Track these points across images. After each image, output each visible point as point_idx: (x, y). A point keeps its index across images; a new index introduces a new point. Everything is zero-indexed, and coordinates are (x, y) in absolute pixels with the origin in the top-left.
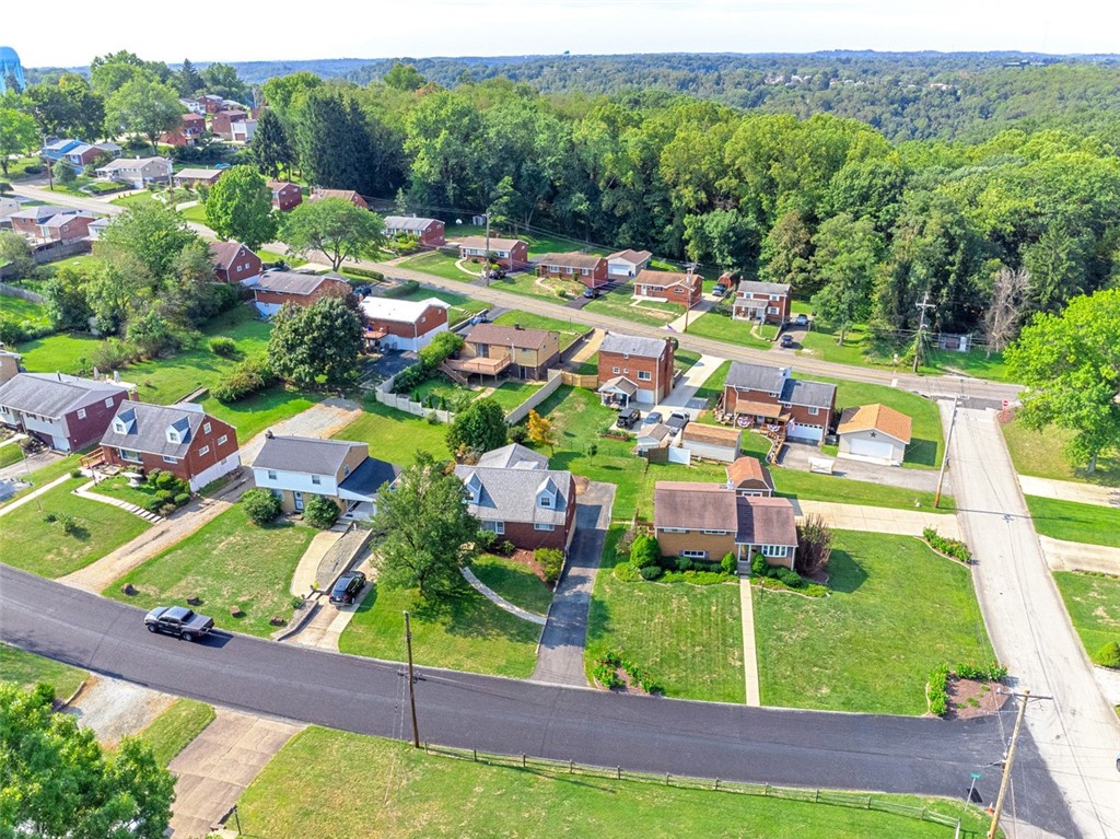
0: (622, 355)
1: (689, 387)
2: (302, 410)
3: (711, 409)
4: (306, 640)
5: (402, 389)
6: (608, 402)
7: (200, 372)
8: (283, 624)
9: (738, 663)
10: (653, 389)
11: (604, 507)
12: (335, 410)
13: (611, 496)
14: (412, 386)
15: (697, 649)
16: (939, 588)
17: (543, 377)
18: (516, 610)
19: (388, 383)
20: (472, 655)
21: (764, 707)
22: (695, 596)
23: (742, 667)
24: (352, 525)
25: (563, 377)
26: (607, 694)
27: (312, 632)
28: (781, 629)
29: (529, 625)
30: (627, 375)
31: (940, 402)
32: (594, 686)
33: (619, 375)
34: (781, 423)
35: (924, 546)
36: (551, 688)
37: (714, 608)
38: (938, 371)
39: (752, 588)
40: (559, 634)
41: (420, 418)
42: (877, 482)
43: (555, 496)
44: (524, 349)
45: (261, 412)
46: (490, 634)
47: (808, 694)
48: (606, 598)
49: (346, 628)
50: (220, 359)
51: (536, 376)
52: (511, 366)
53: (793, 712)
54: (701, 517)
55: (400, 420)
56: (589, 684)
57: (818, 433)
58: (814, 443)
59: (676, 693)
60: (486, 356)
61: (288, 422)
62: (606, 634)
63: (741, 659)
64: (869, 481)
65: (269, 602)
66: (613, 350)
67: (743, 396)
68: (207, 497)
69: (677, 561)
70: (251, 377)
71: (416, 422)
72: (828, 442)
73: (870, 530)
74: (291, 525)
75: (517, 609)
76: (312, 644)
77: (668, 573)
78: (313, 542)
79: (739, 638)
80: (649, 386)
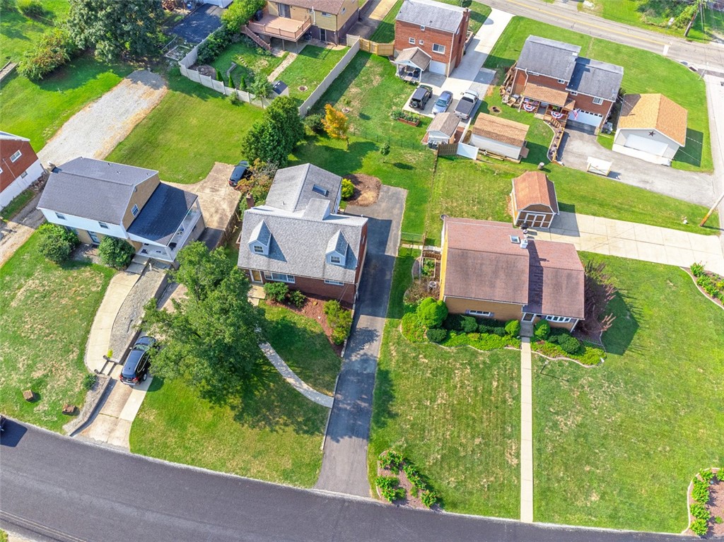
0: (419, 27)
1: (479, 53)
2: (109, 88)
3: (498, 85)
4: (98, 434)
5: (206, 60)
6: (402, 73)
7: (10, 43)
8: (76, 412)
9: (515, 461)
10: (446, 63)
11: (394, 224)
12: (141, 88)
13: (402, 206)
14: (216, 55)
15: (477, 441)
16: (702, 343)
17: (342, 41)
18: (304, 388)
19: (191, 55)
20: (260, 453)
21: (536, 523)
22: (477, 365)
23: (519, 465)
24: (147, 265)
25: (361, 43)
26: (389, 507)
27: (104, 421)
28: (557, 413)
29: (317, 409)
30: (422, 47)
31: (707, 78)
32: (377, 497)
33: (414, 46)
34: (565, 112)
35: (690, 282)
36: (334, 499)
37: (495, 384)
38: (706, 36)
39: (532, 355)
40: (345, 420)
41: (224, 96)
42: (648, 187)
43: (345, 257)
44: (324, 13)
45: (70, 91)
46: (277, 423)
47: (579, 504)
48: (392, 366)
49: (138, 415)
50: (30, 22)
51: (336, 39)
52: (312, 28)
53: (564, 529)
54: (492, 286)
55: (204, 98)
56: (371, 492)
57: (596, 120)
58: (591, 130)
59: (454, 505)
60: (288, 15)
61: (95, 105)
62: (390, 421)
63: (518, 456)
64: (641, 185)
65: (64, 378)
66: (410, 21)
67: (533, 79)
68: (11, 220)
69: (462, 323)
70: (55, 52)
71: (219, 100)
72: (605, 131)
73: (641, 259)
74: (88, 263)
75: (305, 386)
76: (104, 439)
77: (453, 334)
78: (109, 288)
79: (517, 426)
80: (442, 59)
